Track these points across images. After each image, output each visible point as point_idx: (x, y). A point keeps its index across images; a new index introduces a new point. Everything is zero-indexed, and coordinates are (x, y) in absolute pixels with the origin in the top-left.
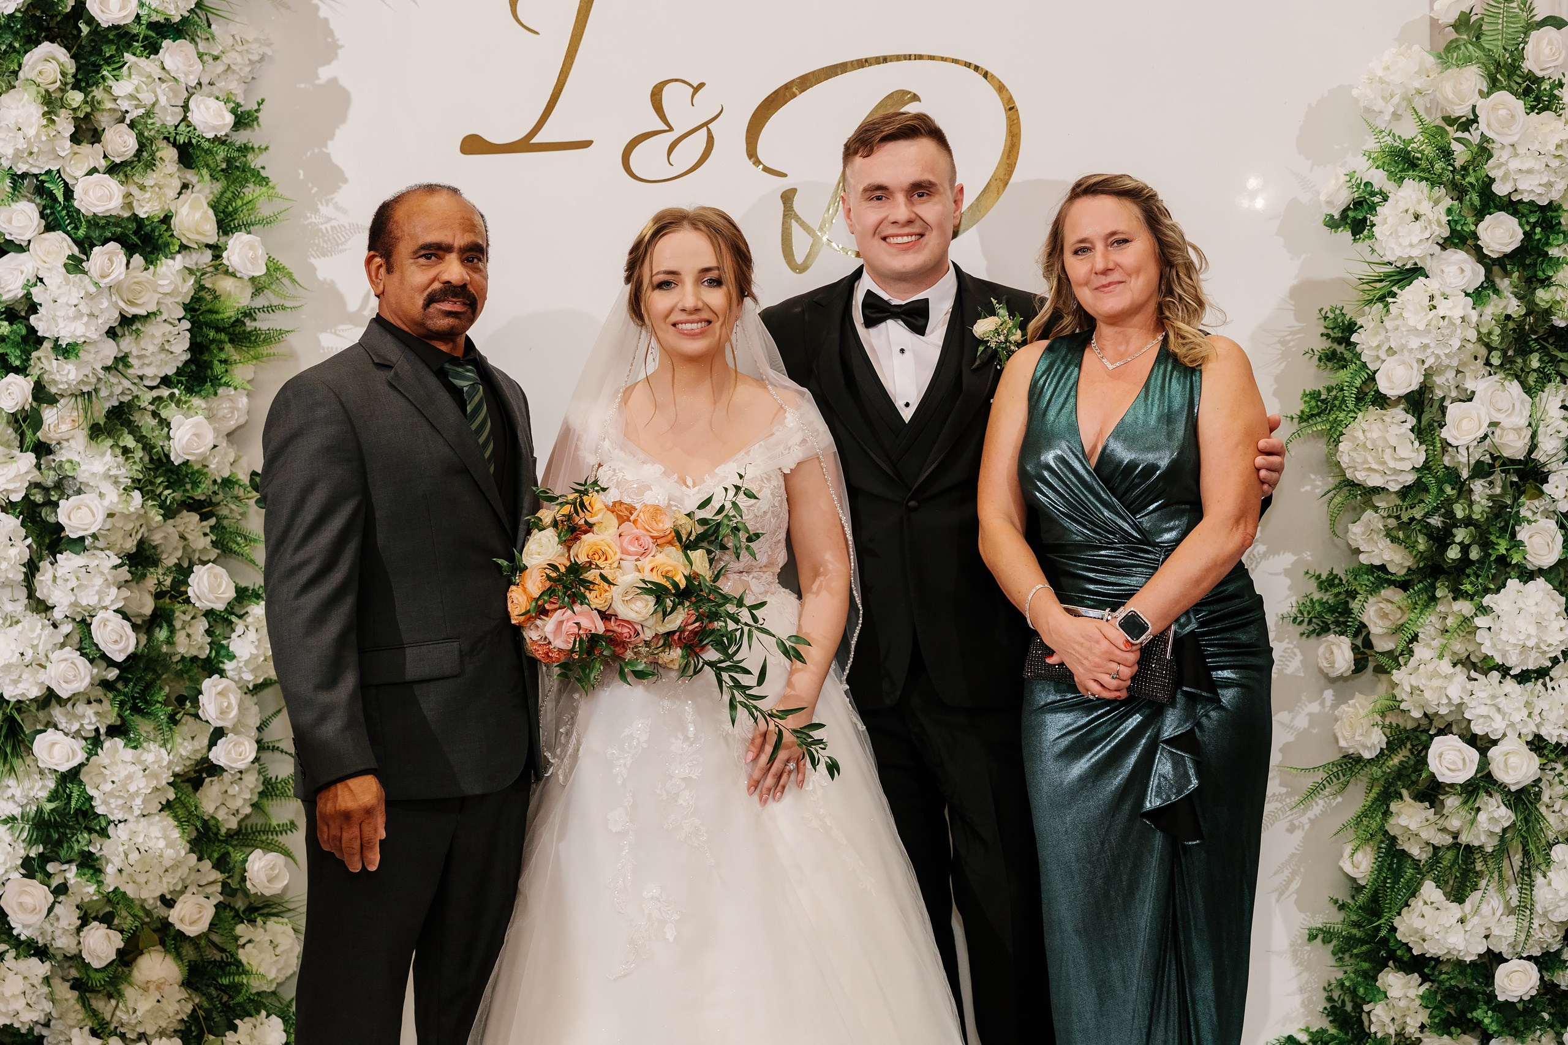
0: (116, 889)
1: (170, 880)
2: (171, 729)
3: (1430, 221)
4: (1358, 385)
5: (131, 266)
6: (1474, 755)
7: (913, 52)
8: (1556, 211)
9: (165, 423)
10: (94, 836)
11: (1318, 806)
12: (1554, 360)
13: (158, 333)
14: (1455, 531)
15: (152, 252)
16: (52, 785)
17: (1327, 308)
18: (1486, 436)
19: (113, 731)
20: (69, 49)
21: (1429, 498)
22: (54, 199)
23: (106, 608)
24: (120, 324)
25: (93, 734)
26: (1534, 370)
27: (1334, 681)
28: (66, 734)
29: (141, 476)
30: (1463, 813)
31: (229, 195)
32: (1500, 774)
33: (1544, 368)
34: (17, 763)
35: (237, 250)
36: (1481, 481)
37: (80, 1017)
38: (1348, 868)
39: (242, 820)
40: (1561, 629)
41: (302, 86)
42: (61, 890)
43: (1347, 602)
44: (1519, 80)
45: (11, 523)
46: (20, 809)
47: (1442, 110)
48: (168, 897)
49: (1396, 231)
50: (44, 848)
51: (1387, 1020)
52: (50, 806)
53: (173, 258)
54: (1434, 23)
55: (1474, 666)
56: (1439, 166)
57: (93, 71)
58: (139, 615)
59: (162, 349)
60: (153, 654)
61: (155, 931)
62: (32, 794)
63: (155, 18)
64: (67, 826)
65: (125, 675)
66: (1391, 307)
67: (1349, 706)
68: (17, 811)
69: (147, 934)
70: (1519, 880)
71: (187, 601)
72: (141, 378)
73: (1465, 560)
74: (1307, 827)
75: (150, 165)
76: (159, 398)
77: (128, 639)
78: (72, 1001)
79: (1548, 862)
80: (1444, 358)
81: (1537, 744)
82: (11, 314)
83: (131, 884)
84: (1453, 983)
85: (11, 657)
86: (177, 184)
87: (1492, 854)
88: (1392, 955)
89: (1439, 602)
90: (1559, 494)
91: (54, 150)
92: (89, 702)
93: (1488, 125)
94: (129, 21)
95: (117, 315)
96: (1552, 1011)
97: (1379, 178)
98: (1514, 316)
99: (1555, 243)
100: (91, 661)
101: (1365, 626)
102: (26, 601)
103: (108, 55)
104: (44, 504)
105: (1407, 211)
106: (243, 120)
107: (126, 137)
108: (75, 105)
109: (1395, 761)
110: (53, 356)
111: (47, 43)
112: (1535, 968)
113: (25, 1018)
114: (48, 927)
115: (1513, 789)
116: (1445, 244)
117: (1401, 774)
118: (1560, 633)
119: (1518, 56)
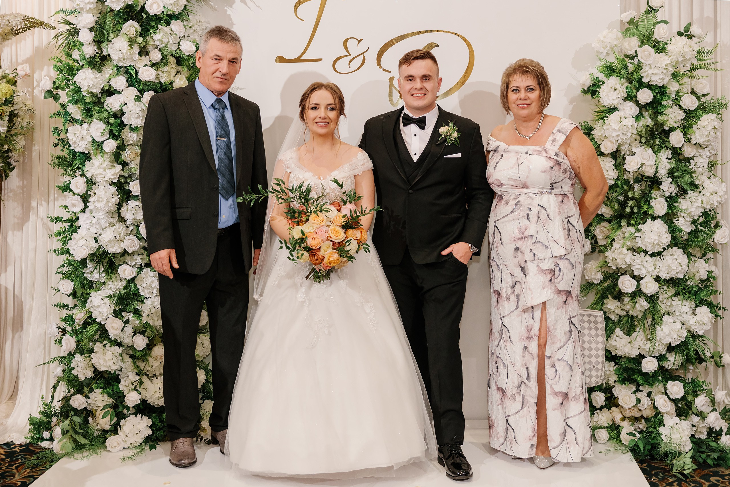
0: (146, 322)
3: (620, 91)
6: (635, 282)
7: (436, 29)
8: (665, 88)
10: (139, 303)
12: (664, 141)
14: (628, 202)
16: (124, 284)
17: (582, 122)
18: (640, 168)
19: (147, 265)
20: (139, 23)
21: (618, 190)
22: (132, 76)
25: (140, 266)
26: (657, 145)
28: (130, 266)
30: (630, 304)
31: (193, 75)
32: (644, 290)
33: (660, 144)
34: (113, 276)
36: (637, 184)
37: (133, 368)
42: (127, 322)
44: (652, 42)
45: (113, 189)
47: (623, 52)
49: (608, 94)
50: (121, 307)
52: (124, 292)
54: (621, 21)
55: (634, 251)
56: (623, 72)
57: (147, 31)
62: (117, 287)
63: (169, 13)
64: (130, 299)
66: (606, 122)
67: (590, 264)
68: (112, 293)
69: (157, 339)
70: (650, 328)
73: (632, 213)
75: (166, 64)
78: (130, 362)
79: (662, 322)
80: (625, 140)
81: (658, 279)
82: (115, 116)
83: (151, 320)
84: (626, 365)
85: (112, 238)
86: (175, 71)
87: (641, 319)
89: (622, 228)
90: (665, 189)
91: (132, 58)
92: (139, 255)
93: (641, 57)
94: (160, 13)
96: (662, 376)
97: (601, 76)
98: (650, 125)
99: (665, 100)
100: (140, 240)
101: (595, 236)
102: (117, 218)
103: (152, 25)
104: (125, 183)
105: (611, 87)
107: (157, 54)
108: (140, 42)
109: (606, 284)
110: (129, 131)
111: (131, 21)
112: (657, 360)
113: (113, 368)
114: (121, 335)
115: (649, 295)
116: (625, 99)
117: (608, 289)
118: (667, 239)
119: (651, 34)
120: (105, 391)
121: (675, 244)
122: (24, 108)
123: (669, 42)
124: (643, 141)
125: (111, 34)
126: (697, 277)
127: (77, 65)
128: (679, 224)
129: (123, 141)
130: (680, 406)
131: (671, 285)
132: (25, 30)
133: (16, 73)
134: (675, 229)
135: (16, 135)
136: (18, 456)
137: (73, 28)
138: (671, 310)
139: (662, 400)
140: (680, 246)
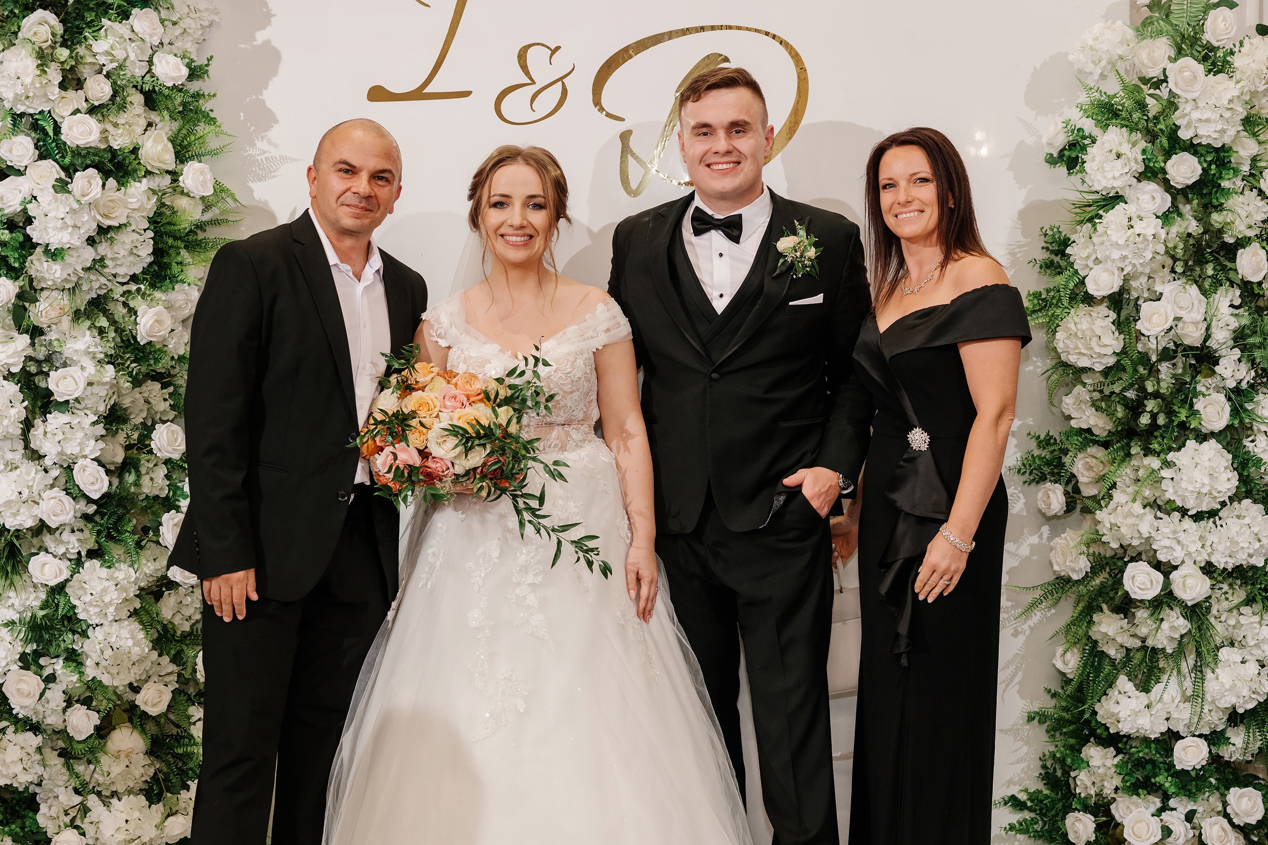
0: (94, 677)
1: (137, 671)
2: (137, 553)
3: (1129, 159)
4: (1071, 288)
5: (106, 187)
6: (1160, 577)
7: (724, 24)
8: (1228, 152)
9: (133, 312)
10: (77, 636)
11: (1037, 616)
12: (1224, 269)
13: (128, 241)
14: (1146, 402)
15: (123, 177)
16: (43, 596)
17: (1047, 227)
18: (1171, 328)
19: (92, 554)
20: (58, 15)
21: (1125, 377)
22: (46, 134)
23: (85, 457)
24: (98, 233)
25: (75, 556)
26: (1209, 277)
27: (1049, 519)
28: (55, 556)
29: (113, 352)
30: (1149, 622)
31: (184, 131)
32: (1179, 592)
33: (1217, 275)
34: (16, 578)
35: (191, 175)
36: (1167, 363)
37: (65, 778)
38: (1060, 665)
39: (194, 624)
40: (1229, 480)
41: (243, 46)
42: (51, 679)
43: (1060, 458)
44: (1200, 49)
45: (12, 388)
46: (18, 615)
47: (1137, 72)
48: (135, 684)
49: (1103, 167)
50: (37, 646)
51: (1089, 784)
52: (41, 613)
53: (140, 182)
54: (1133, 3)
55: (1159, 508)
56: (1136, 116)
57: (77, 33)
58: (113, 463)
59: (131, 253)
60: (124, 494)
61: (124, 711)
62: (28, 603)
64: (55, 629)
65: (101, 510)
66: (1098, 226)
67: (1061, 539)
68: (16, 617)
69: (119, 714)
70: (1193, 675)
71: (151, 452)
72: (115, 276)
73: (1154, 425)
74: (1028, 632)
75: (122, 107)
76: (129, 292)
77: (102, 481)
78: (59, 766)
79: (1216, 661)
80: (1139, 266)
81: (1208, 569)
82: (11, 225)
83: (106, 674)
84: (1141, 755)
85: (12, 495)
86: (143, 123)
87: (1171, 655)
88: (1093, 733)
89: (1133, 458)
90: (1227, 374)
91: (46, 95)
92: (73, 531)
93: (1176, 84)
95: (95, 226)
96: (1218, 777)
97: (1089, 125)
98: (1194, 234)
99: (1227, 177)
100: (74, 499)
101: (1073, 476)
102: (23, 451)
103: (89, 20)
104: (37, 374)
105: (1111, 151)
106: (195, 73)
107: (103, 85)
108: (63, 59)
109: (1097, 581)
110: (44, 259)
111: (40, 11)
112: (1206, 744)
113: (22, 780)
114: (40, 708)
115: (1190, 604)
116: (1141, 177)
117: (1101, 591)
118: (1228, 482)
119: (1199, 28)
120: (7, 829)
121: (1246, 492)
123: (1236, 49)
124: (1179, 269)
128: (1256, 450)
129: (31, 280)
130: (1256, 839)
131: (1239, 582)
134: (1248, 460)
138: (1238, 635)
139: (1216, 828)
140: (1257, 497)
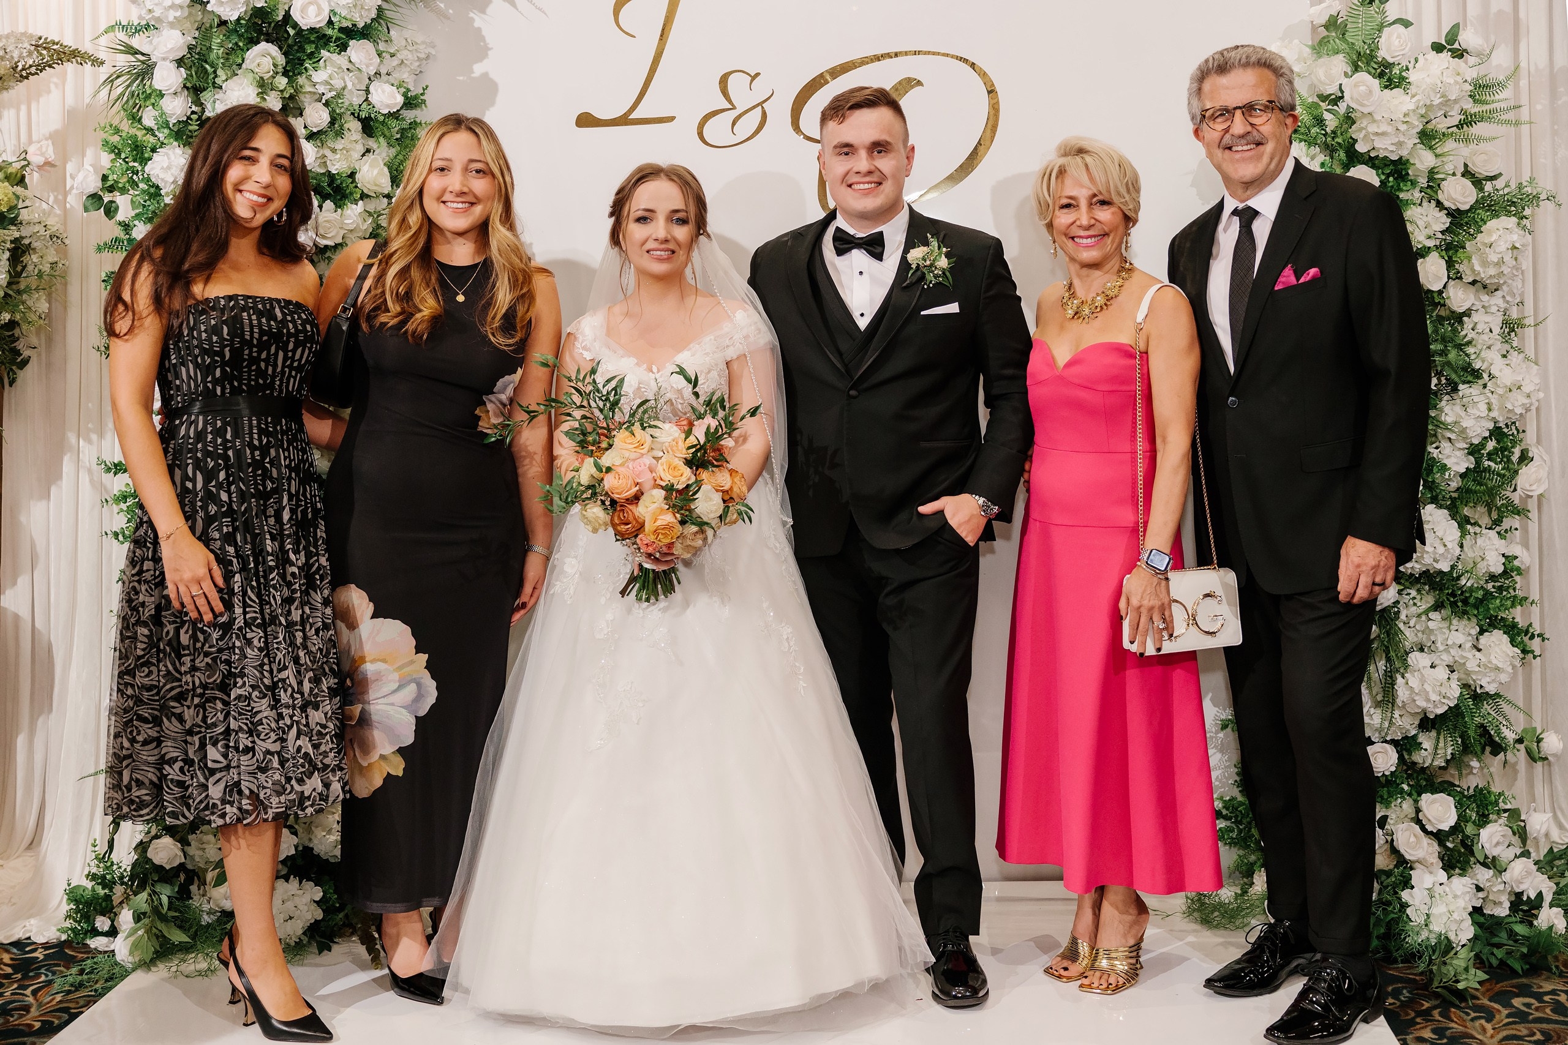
5: (323, 209)
8: (1405, 163)
15: (341, 200)
20: (280, 48)
31: (399, 157)
41: (461, 78)
44: (1376, 66)
47: (1314, 90)
53: (356, 204)
54: (1310, 23)
56: (1315, 130)
57: (298, 64)
63: (345, 24)
70: (1383, 681)
75: (340, 134)
79: (1407, 667)
86: (361, 149)
93: (1353, 99)
94: (323, 24)
96: (1410, 783)
99: (1405, 188)
103: (309, 51)
106: (411, 102)
107: (321, 112)
108: (281, 88)
111: (263, 43)
112: (1395, 750)
119: (1374, 48)
121: (1432, 498)
122: (42, 232)
123: (1413, 65)
125: (220, 72)
126: (1482, 569)
127: (152, 139)
128: (1441, 456)
130: (1450, 845)
131: (1427, 587)
132: (41, 68)
133: (25, 159)
134: (1433, 466)
135: (28, 290)
136: (40, 968)
137: (143, 62)
138: (1427, 641)
139: (1407, 833)
140: (1443, 503)
